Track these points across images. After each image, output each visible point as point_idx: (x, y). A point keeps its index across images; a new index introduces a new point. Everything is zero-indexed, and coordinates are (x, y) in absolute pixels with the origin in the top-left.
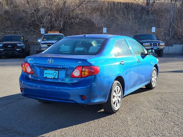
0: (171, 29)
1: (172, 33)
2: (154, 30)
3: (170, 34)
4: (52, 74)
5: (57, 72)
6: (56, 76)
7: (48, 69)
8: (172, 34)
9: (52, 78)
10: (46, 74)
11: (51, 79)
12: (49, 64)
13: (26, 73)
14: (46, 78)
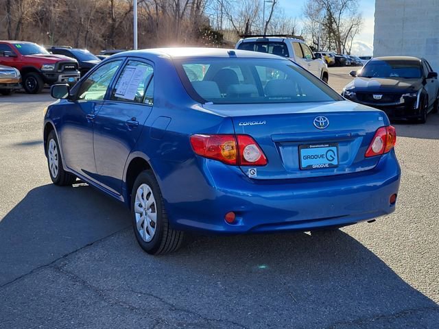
4: (322, 156)
5: (334, 149)
6: (334, 159)
7: (312, 145)
9: (326, 168)
10: (307, 157)
11: (324, 168)
12: (319, 131)
13: (234, 167)
14: (309, 168)
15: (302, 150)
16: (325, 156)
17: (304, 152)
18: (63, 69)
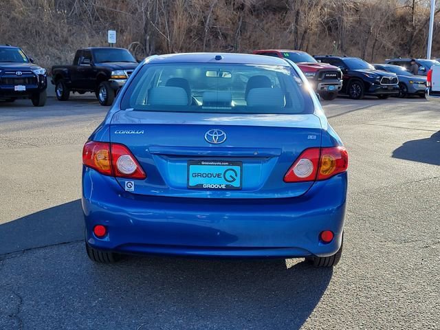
0: (148, 38)
1: (152, 47)
2: (112, 37)
3: (145, 49)
4: (218, 175)
5: (237, 168)
6: (234, 180)
7: (205, 161)
8: (150, 49)
9: (222, 189)
10: (196, 175)
11: (218, 189)
12: (211, 146)
13: (109, 178)
14: (199, 188)
15: (191, 166)
16: (222, 176)
17: (194, 169)
18: (323, 76)
